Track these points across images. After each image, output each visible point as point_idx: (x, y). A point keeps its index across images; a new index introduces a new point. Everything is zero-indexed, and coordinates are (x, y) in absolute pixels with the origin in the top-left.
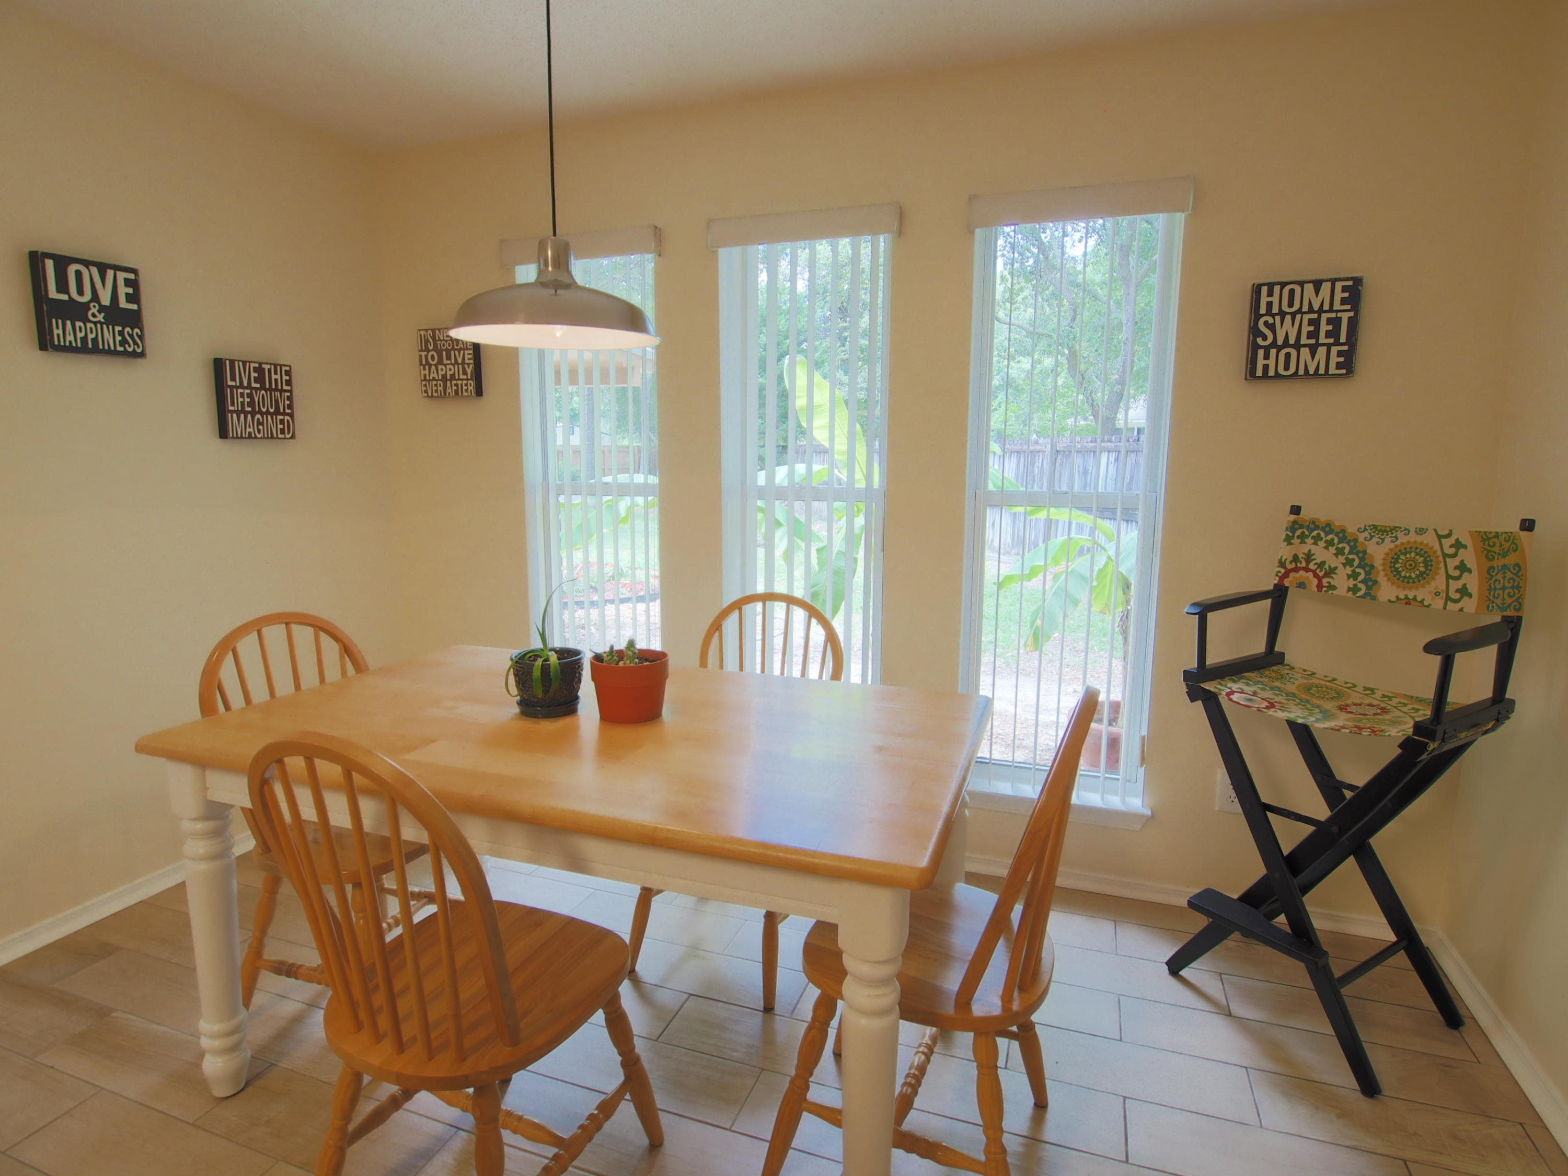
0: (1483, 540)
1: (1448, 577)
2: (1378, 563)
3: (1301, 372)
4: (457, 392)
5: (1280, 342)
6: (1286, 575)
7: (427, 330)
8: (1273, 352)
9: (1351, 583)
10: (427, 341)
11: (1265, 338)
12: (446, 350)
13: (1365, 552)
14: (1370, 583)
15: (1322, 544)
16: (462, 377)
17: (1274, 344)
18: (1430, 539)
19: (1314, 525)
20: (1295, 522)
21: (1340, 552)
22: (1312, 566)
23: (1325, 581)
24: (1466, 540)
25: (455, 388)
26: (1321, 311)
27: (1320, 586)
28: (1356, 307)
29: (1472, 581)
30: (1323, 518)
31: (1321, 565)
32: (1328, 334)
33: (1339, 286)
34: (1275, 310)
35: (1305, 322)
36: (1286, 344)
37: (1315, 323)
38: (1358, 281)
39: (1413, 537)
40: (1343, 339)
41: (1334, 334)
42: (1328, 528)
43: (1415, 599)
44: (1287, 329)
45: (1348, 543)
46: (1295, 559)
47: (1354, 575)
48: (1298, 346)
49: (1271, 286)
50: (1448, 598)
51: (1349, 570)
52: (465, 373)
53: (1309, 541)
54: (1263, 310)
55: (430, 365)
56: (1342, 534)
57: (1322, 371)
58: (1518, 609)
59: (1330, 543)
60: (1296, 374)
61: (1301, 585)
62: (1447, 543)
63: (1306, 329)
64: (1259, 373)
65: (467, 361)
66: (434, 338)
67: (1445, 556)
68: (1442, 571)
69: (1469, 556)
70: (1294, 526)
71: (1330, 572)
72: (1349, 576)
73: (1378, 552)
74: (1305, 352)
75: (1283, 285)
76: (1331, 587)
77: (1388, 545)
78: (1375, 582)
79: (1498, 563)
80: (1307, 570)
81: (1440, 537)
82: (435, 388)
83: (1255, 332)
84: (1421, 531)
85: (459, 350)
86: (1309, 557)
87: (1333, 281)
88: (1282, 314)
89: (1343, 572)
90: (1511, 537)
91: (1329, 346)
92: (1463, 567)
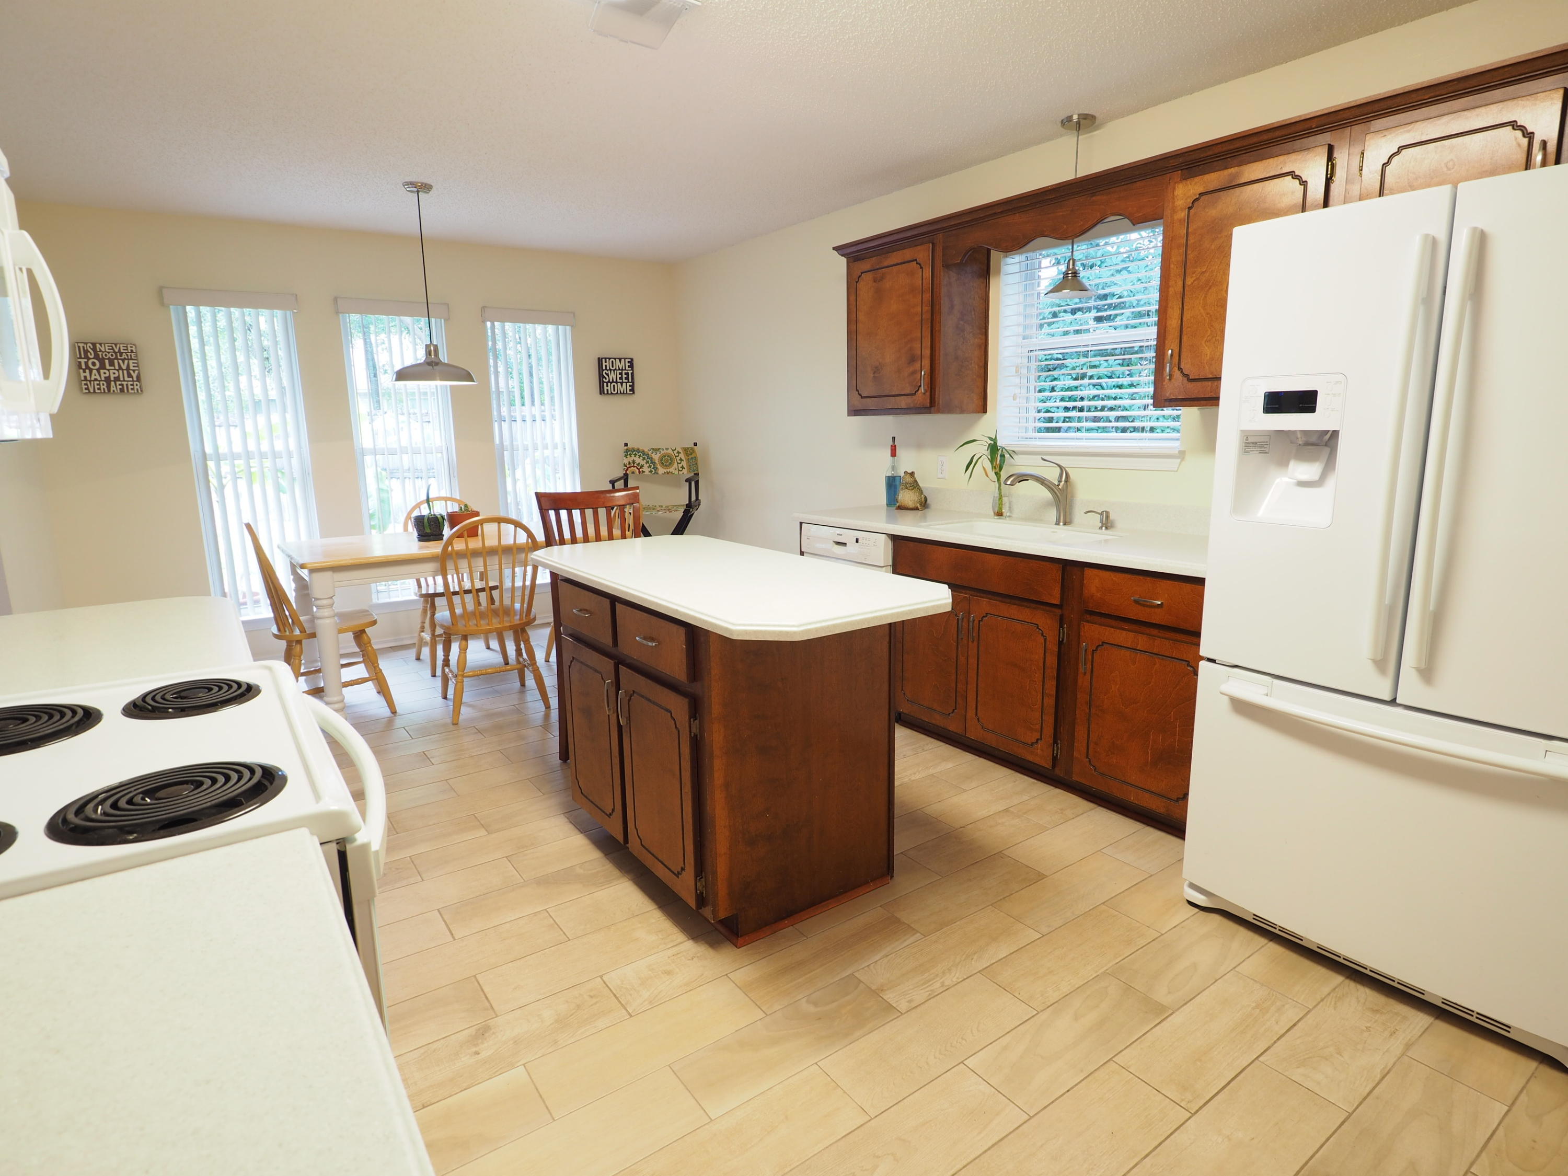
0: (685, 450)
1: (678, 463)
2: (657, 462)
3: (619, 392)
4: (122, 390)
5: (611, 381)
6: (627, 470)
7: (86, 343)
8: (609, 384)
9: (649, 469)
10: (86, 352)
11: (606, 379)
12: (109, 359)
13: (652, 458)
14: (655, 468)
15: (637, 456)
16: (126, 379)
17: (609, 381)
18: (670, 451)
19: (633, 450)
20: (627, 449)
21: (644, 459)
22: (635, 465)
23: (641, 470)
24: (680, 451)
25: (119, 387)
26: (622, 370)
27: (639, 472)
28: (632, 369)
29: (684, 463)
30: (636, 447)
31: (638, 464)
32: (626, 379)
33: (627, 360)
34: (608, 368)
35: (618, 374)
36: (613, 382)
38: (632, 359)
39: (665, 451)
40: (630, 381)
41: (627, 378)
42: (638, 450)
43: (669, 472)
44: (612, 376)
45: (646, 455)
46: (629, 463)
47: (650, 467)
48: (617, 382)
49: (605, 359)
50: (679, 470)
51: (648, 465)
52: (130, 376)
53: (633, 456)
54: (604, 368)
55: (91, 371)
56: (643, 452)
57: (625, 392)
58: (697, 470)
59: (640, 456)
60: (617, 393)
61: (633, 473)
62: (675, 452)
63: (619, 376)
64: (606, 392)
65: (131, 368)
66: (94, 349)
67: (676, 456)
68: (676, 461)
69: (682, 456)
70: (627, 451)
71: (642, 466)
72: (648, 467)
73: (656, 457)
74: (619, 384)
75: (610, 359)
76: (643, 472)
77: (658, 455)
78: (657, 468)
79: (690, 457)
80: (634, 467)
81: (673, 450)
82: (97, 387)
83: (601, 376)
84: (667, 449)
85: (123, 360)
86: (634, 462)
87: (625, 359)
88: (611, 370)
89: (646, 466)
90: (692, 449)
91: (626, 383)
92: (681, 460)
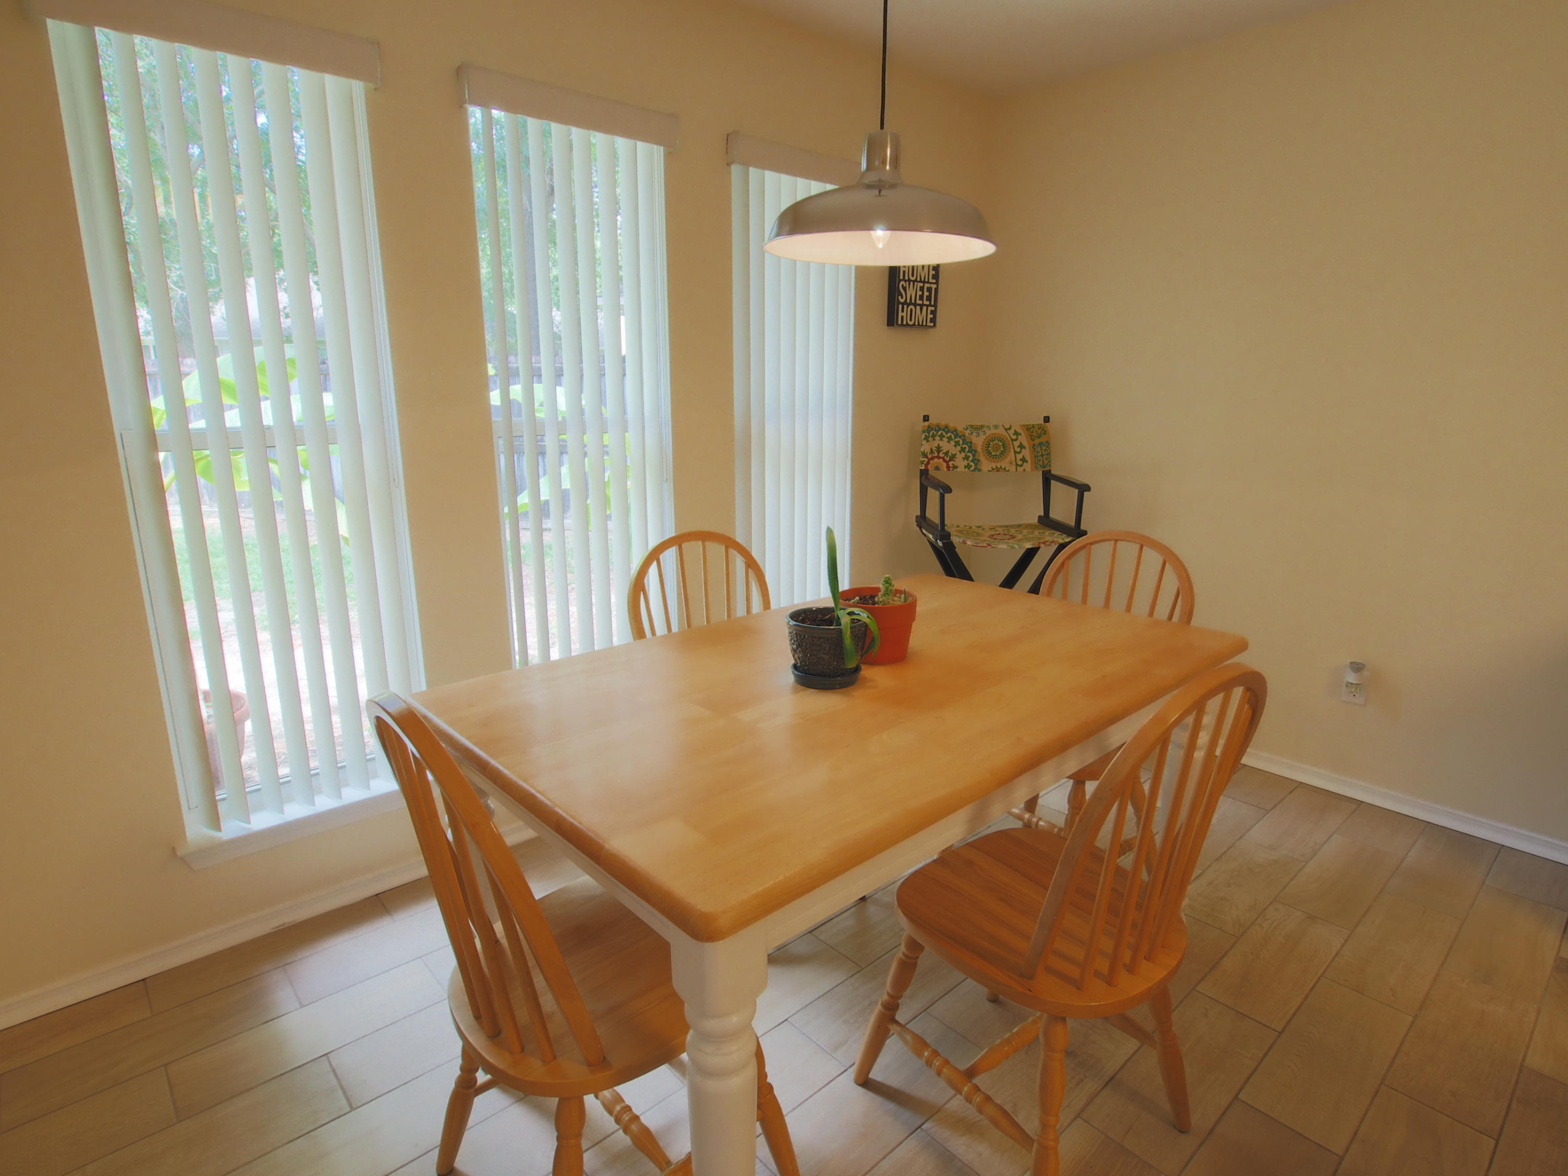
0: (1027, 430)
1: (1015, 452)
2: (979, 449)
3: (917, 323)
5: (909, 301)
6: (928, 462)
8: (905, 308)
9: (966, 462)
11: (902, 298)
13: (971, 443)
14: (976, 461)
15: (945, 439)
17: (906, 302)
18: (1001, 431)
19: (938, 428)
20: (929, 427)
21: (957, 444)
22: (941, 455)
23: (951, 463)
24: (1019, 431)
26: (925, 282)
27: (948, 468)
28: (937, 283)
29: (1026, 453)
30: (943, 422)
31: (947, 453)
32: (927, 298)
34: (906, 278)
36: (911, 303)
37: (922, 289)
39: (993, 431)
40: (933, 303)
41: (929, 298)
42: (946, 429)
43: (1001, 467)
44: (911, 293)
45: (960, 437)
46: (932, 452)
47: (967, 458)
48: (915, 305)
50: (1017, 465)
51: (963, 455)
53: (937, 438)
54: (901, 277)
56: (955, 431)
57: (924, 324)
58: (1049, 466)
59: (950, 439)
60: (913, 324)
61: (937, 468)
62: (1011, 432)
63: (919, 293)
64: (900, 322)
67: (1012, 440)
68: (1012, 450)
69: (1023, 439)
70: (928, 430)
71: (953, 458)
72: (964, 459)
73: (979, 441)
74: (918, 309)
76: (955, 467)
77: (982, 437)
78: (979, 461)
79: (1037, 441)
80: (939, 457)
81: (1006, 430)
83: (897, 291)
84: (996, 427)
86: (939, 449)
88: (909, 281)
89: (960, 456)
90: (1040, 426)
91: (927, 306)
92: (1021, 446)
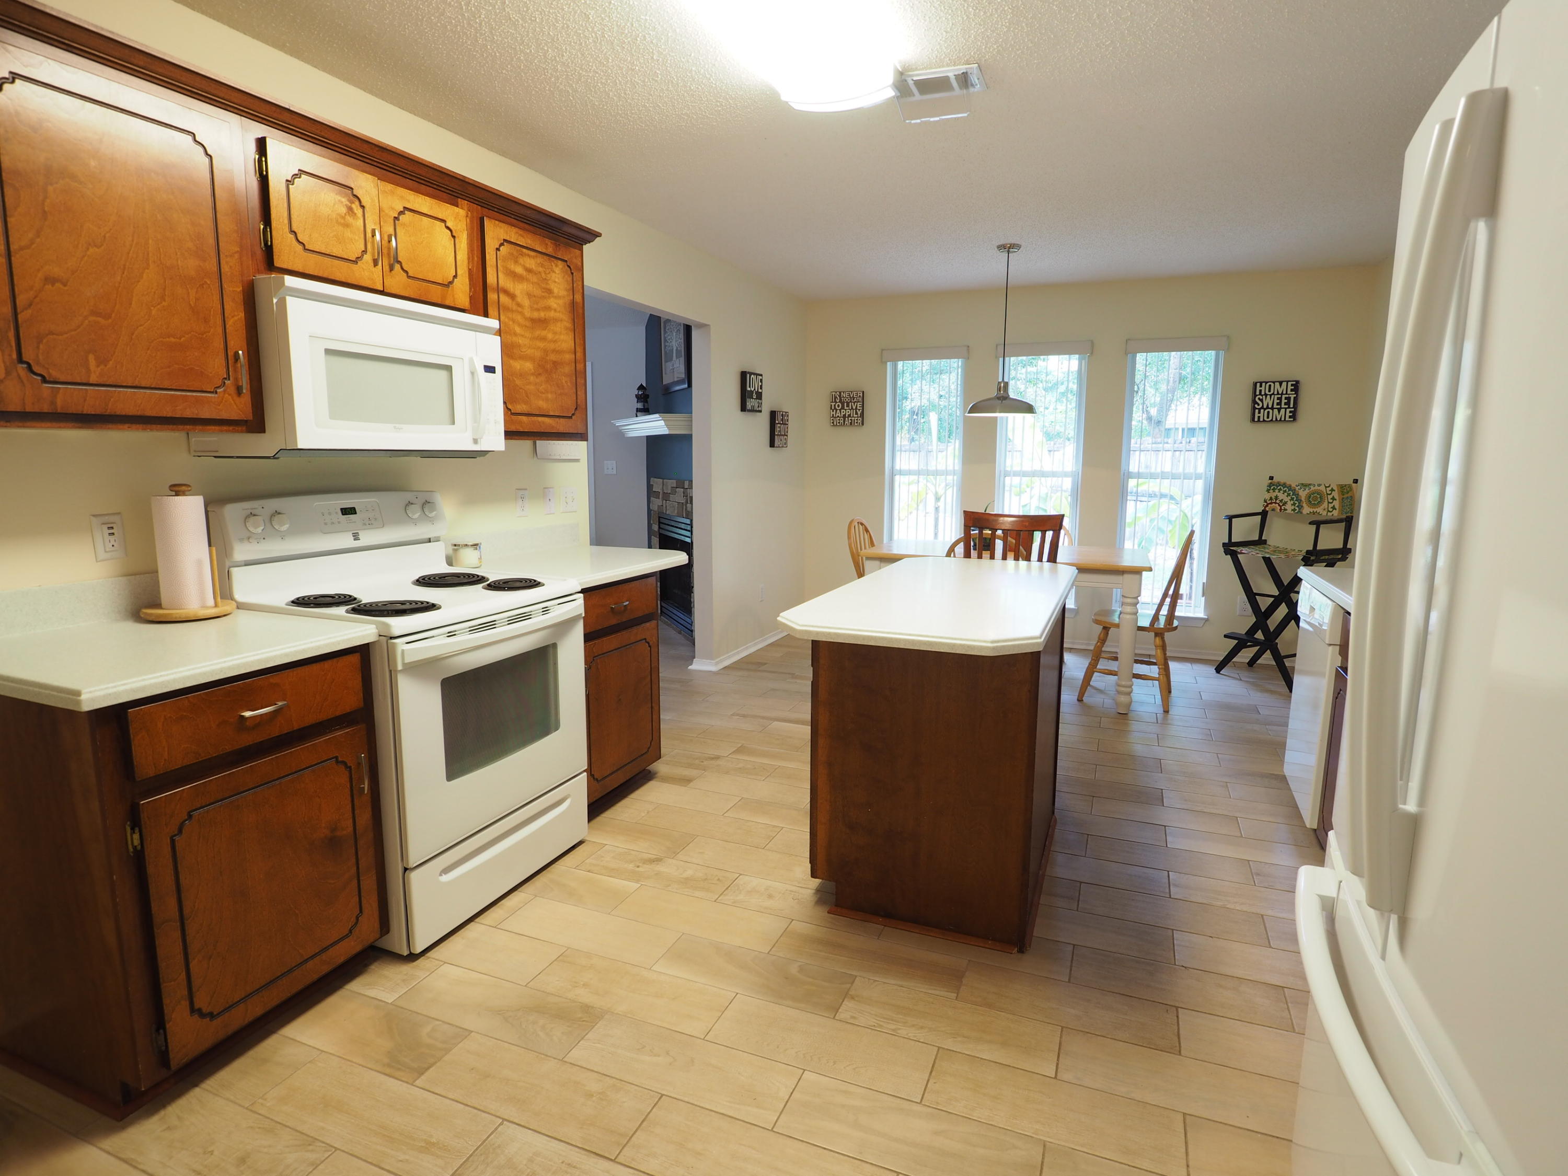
0: (1341, 488)
1: (1329, 502)
2: (1303, 499)
3: (1274, 419)
4: (851, 423)
5: (1265, 407)
6: (1267, 506)
7: (836, 392)
8: (1262, 411)
9: (1293, 507)
10: (836, 398)
11: (1259, 405)
12: (847, 402)
13: (1298, 494)
14: (1300, 507)
15: (1282, 492)
16: (855, 416)
17: (1262, 407)
18: (1322, 488)
19: (1279, 484)
20: (1271, 483)
21: (1289, 495)
22: (1278, 502)
23: (1283, 508)
24: (1335, 488)
25: (850, 421)
26: (1282, 394)
27: (1281, 510)
28: (1297, 393)
29: (1336, 504)
30: (1282, 481)
31: (1281, 501)
32: (1285, 404)
33: (1290, 384)
34: (1263, 393)
35: (1276, 399)
36: (1268, 407)
37: (1280, 399)
38: (1297, 382)
39: (1316, 488)
40: (1292, 406)
41: (1288, 403)
42: (1284, 485)
43: (1316, 512)
44: (1268, 401)
45: (1292, 491)
46: (1271, 499)
47: (1294, 504)
48: (1272, 408)
49: (1261, 383)
50: (1328, 511)
51: (1292, 502)
52: (856, 413)
53: (1277, 491)
54: (1258, 393)
55: (837, 410)
56: (1290, 487)
57: (1283, 419)
58: (1352, 512)
59: (1285, 491)
60: (1272, 420)
61: (1273, 510)
62: (1328, 489)
63: (1276, 401)
64: (1256, 420)
65: (858, 408)
66: (840, 396)
67: (1327, 494)
68: (1326, 501)
69: (1336, 494)
70: (1270, 485)
71: (1285, 503)
72: (1292, 505)
73: (1303, 494)
74: (1276, 411)
75: (1266, 383)
76: (1285, 510)
77: (1307, 491)
78: (1302, 506)
79: (1345, 496)
80: (1275, 503)
81: (1326, 487)
82: (838, 421)
83: (1254, 402)
84: (1319, 485)
85: (854, 403)
86: (1276, 498)
87: (1287, 382)
88: (1266, 395)
89: (1290, 503)
90: (1350, 486)
91: (1286, 409)
92: (1333, 499)
